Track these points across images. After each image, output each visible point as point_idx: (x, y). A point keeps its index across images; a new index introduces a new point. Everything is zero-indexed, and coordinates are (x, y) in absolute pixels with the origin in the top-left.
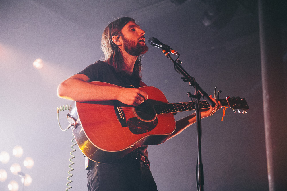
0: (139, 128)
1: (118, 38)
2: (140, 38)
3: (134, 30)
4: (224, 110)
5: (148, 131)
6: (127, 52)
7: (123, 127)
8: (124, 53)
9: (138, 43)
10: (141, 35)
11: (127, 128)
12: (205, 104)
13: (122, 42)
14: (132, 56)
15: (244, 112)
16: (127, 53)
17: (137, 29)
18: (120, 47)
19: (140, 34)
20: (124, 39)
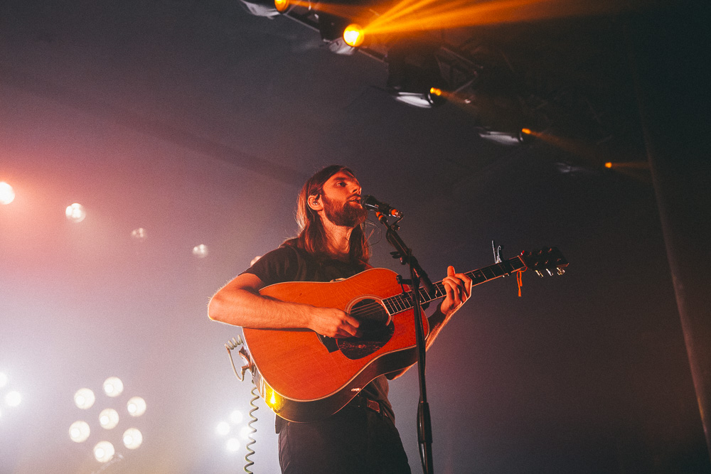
0: (360, 347)
1: (318, 198)
2: (351, 197)
3: (343, 185)
4: (519, 277)
5: (378, 349)
6: (331, 221)
7: (330, 351)
8: (327, 223)
9: (347, 204)
10: (354, 191)
11: (339, 352)
12: (479, 276)
13: (322, 205)
14: (340, 227)
15: (561, 271)
16: (331, 223)
17: (349, 184)
18: (319, 213)
19: (351, 191)
20: (325, 200)
